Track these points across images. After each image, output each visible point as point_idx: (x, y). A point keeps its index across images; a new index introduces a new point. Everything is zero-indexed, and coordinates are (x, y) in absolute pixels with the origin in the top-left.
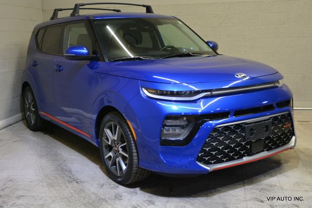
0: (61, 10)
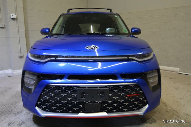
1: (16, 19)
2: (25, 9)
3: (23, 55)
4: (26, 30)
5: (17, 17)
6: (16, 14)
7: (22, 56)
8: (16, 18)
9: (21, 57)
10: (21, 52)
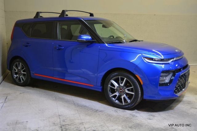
0: (41, 12)
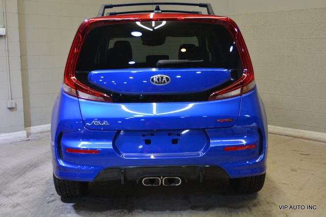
1: (5, 36)
2: (21, 14)
3: (16, 104)
4: (23, 56)
5: (6, 32)
6: (4, 27)
7: (14, 106)
8: (4, 34)
9: (11, 109)
10: (12, 99)
